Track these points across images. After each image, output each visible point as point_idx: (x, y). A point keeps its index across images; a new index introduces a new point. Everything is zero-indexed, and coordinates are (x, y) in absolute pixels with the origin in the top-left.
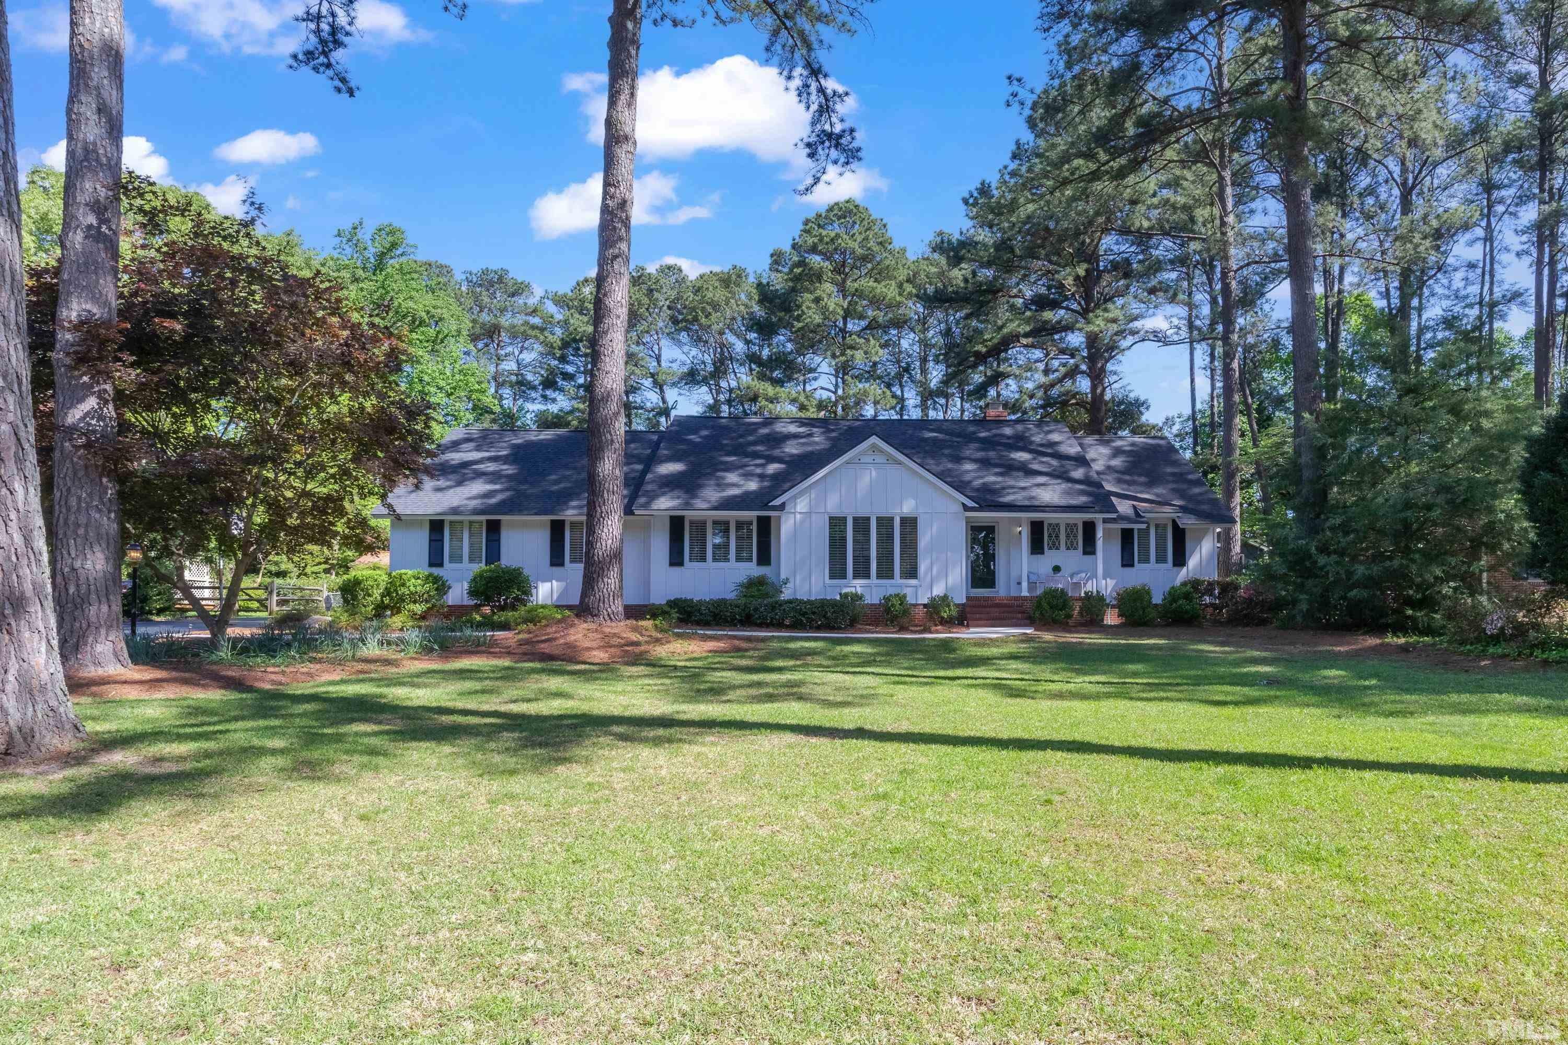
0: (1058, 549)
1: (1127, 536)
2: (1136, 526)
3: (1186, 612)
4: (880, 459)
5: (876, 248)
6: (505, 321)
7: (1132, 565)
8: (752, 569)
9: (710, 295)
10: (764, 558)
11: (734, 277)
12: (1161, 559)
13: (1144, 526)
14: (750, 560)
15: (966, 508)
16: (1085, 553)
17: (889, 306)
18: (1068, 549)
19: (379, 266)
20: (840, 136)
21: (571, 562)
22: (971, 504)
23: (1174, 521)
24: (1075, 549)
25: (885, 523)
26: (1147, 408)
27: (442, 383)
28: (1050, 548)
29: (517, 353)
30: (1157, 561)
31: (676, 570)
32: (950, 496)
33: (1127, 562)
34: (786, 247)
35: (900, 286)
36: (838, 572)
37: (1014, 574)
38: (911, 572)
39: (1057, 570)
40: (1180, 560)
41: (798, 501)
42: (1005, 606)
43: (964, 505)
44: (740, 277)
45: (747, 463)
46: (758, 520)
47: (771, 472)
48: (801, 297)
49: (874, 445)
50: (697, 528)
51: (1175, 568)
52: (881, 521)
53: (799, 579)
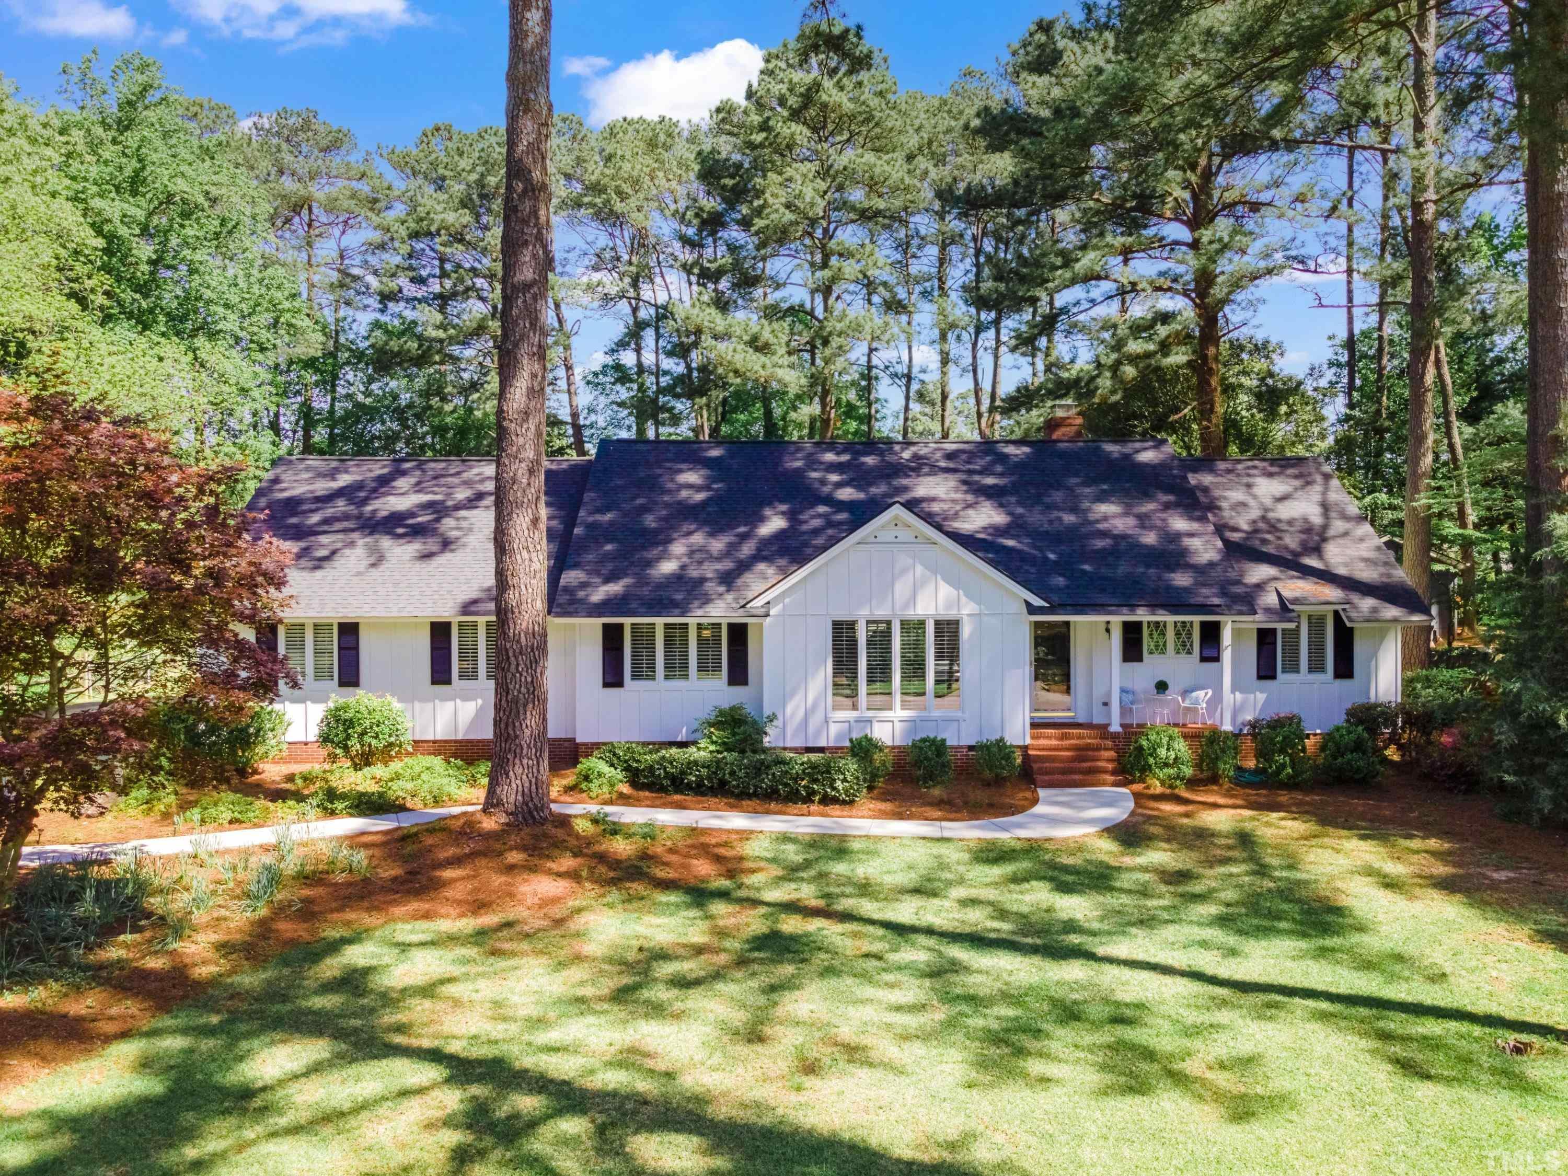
0: (1163, 653)
1: (1265, 638)
2: (1280, 626)
3: (1358, 770)
4: (905, 536)
5: (874, 102)
6: (319, 192)
7: (1273, 677)
8: (721, 693)
9: (627, 166)
10: (741, 674)
11: (662, 137)
12: (1316, 666)
13: (1292, 626)
14: (719, 676)
15: (1032, 609)
16: (1204, 659)
17: (894, 189)
18: (1178, 653)
21: (461, 677)
22: (1037, 602)
23: (1336, 613)
24: (1189, 654)
25: (913, 628)
27: (235, 299)
28: (1152, 654)
29: (336, 232)
30: (1311, 670)
31: (613, 692)
32: (1007, 590)
33: (1266, 672)
34: (740, 99)
35: (910, 158)
36: (845, 698)
37: (1099, 693)
38: (950, 688)
39: (1162, 687)
40: (1344, 669)
41: (787, 600)
42: (1088, 748)
43: (1028, 604)
44: (670, 135)
45: (712, 534)
46: (730, 626)
47: (747, 549)
48: (764, 177)
49: (896, 517)
50: (643, 637)
51: (1339, 682)
52: (906, 625)
53: (789, 710)
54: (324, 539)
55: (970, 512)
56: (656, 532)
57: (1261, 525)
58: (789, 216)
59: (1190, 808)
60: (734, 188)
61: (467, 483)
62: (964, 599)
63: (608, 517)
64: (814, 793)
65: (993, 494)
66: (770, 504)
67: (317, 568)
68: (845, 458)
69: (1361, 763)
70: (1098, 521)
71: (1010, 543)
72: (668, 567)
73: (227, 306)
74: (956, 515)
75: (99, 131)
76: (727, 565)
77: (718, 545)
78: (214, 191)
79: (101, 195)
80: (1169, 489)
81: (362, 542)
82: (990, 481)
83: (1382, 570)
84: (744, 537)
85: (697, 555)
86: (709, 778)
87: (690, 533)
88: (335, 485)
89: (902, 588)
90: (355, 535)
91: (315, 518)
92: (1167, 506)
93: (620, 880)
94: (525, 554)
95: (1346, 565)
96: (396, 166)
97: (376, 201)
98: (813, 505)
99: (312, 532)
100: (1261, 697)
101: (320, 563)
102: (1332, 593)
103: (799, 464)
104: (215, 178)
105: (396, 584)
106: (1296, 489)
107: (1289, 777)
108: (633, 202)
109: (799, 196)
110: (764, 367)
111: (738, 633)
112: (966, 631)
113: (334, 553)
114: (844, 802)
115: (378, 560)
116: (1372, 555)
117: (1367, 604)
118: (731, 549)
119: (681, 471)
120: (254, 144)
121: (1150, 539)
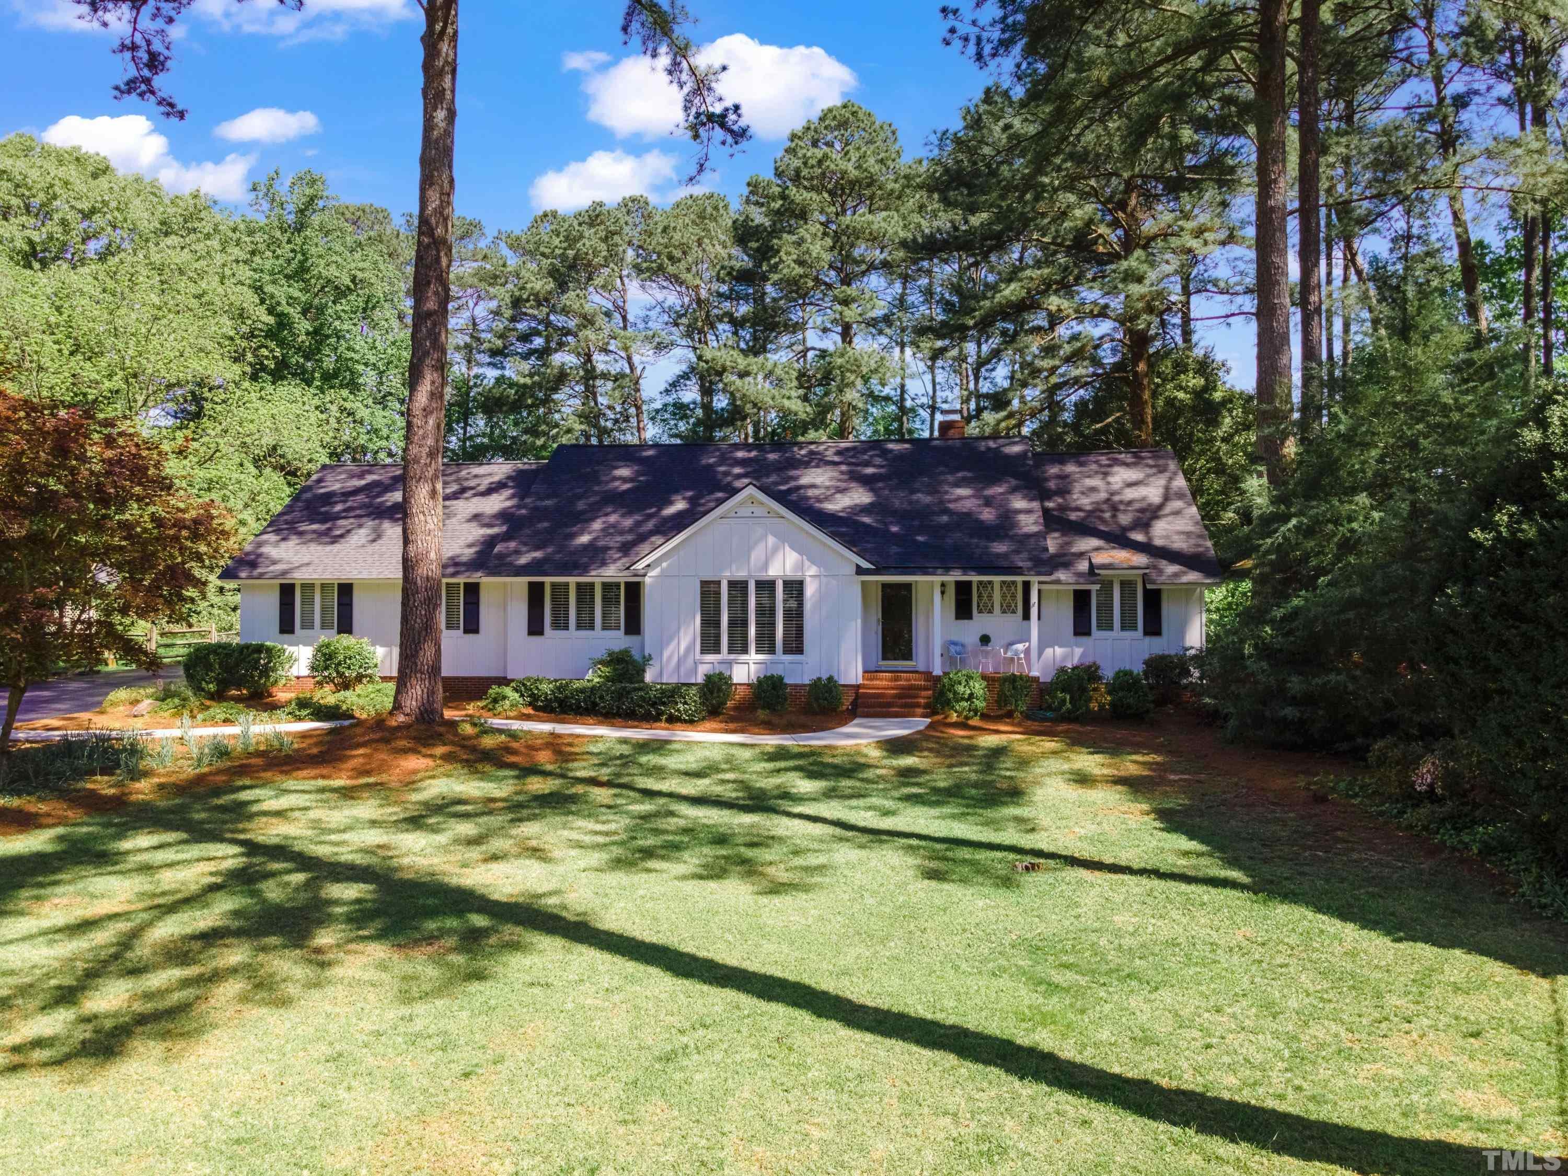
0: (990, 612)
1: (1081, 600)
2: (1092, 588)
4: (759, 511)
5: (876, 168)
7: (1089, 634)
8: (617, 640)
9: (678, 236)
10: (633, 625)
12: (1128, 625)
13: (1104, 586)
14: (618, 628)
15: (861, 570)
16: (1020, 618)
18: (1004, 612)
19: (300, 228)
20: (723, 116)
22: (865, 565)
23: (1145, 577)
24: (1014, 612)
25: (767, 586)
26: (1228, 372)
27: (373, 359)
28: (980, 612)
29: (471, 304)
30: (1123, 628)
31: (536, 639)
32: (845, 557)
33: (1081, 628)
34: (766, 173)
36: (710, 643)
38: (795, 645)
39: (985, 640)
40: (1153, 627)
41: (664, 565)
42: (911, 688)
43: (858, 566)
44: (716, 208)
45: (623, 516)
46: (627, 584)
47: (650, 525)
48: (780, 238)
49: (751, 496)
50: (560, 591)
51: (1148, 639)
52: (761, 585)
53: (666, 654)
54: (341, 522)
55: (838, 496)
56: (583, 512)
57: (1105, 507)
58: (799, 270)
59: (971, 733)
60: (758, 250)
61: (458, 481)
62: (807, 563)
63: (548, 503)
64: (662, 713)
65: (867, 482)
66: (677, 491)
67: (333, 543)
68: (753, 454)
69: (1131, 701)
70: (950, 501)
71: (867, 520)
72: (585, 539)
73: (366, 364)
74: (827, 499)
75: (278, 234)
76: (629, 537)
77: (628, 522)
78: (360, 275)
79: (274, 282)
80: (1016, 476)
81: (370, 524)
82: (870, 470)
83: (1192, 541)
84: (650, 516)
85: (607, 531)
86: (585, 701)
87: (606, 515)
88: (363, 482)
89: (757, 555)
90: (364, 520)
91: (339, 507)
92: (1014, 490)
93: (475, 761)
94: (421, 516)
95: (1167, 537)
96: (511, 247)
97: (496, 277)
98: (711, 492)
99: (337, 517)
100: (1078, 651)
101: (335, 540)
102: (1140, 559)
103: (712, 460)
104: (361, 265)
105: (381, 555)
106: (1148, 476)
107: (1069, 711)
108: (683, 265)
109: (808, 252)
110: (773, 398)
111: (634, 591)
112: (810, 590)
113: (349, 531)
114: (685, 721)
115: (377, 536)
116: (1190, 528)
117: (1171, 569)
118: (638, 524)
119: (617, 468)
120: (402, 237)
121: (988, 515)
